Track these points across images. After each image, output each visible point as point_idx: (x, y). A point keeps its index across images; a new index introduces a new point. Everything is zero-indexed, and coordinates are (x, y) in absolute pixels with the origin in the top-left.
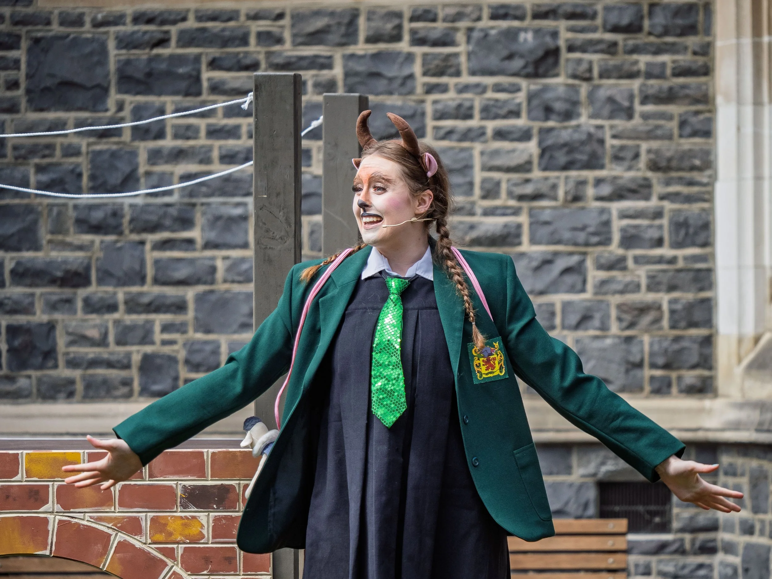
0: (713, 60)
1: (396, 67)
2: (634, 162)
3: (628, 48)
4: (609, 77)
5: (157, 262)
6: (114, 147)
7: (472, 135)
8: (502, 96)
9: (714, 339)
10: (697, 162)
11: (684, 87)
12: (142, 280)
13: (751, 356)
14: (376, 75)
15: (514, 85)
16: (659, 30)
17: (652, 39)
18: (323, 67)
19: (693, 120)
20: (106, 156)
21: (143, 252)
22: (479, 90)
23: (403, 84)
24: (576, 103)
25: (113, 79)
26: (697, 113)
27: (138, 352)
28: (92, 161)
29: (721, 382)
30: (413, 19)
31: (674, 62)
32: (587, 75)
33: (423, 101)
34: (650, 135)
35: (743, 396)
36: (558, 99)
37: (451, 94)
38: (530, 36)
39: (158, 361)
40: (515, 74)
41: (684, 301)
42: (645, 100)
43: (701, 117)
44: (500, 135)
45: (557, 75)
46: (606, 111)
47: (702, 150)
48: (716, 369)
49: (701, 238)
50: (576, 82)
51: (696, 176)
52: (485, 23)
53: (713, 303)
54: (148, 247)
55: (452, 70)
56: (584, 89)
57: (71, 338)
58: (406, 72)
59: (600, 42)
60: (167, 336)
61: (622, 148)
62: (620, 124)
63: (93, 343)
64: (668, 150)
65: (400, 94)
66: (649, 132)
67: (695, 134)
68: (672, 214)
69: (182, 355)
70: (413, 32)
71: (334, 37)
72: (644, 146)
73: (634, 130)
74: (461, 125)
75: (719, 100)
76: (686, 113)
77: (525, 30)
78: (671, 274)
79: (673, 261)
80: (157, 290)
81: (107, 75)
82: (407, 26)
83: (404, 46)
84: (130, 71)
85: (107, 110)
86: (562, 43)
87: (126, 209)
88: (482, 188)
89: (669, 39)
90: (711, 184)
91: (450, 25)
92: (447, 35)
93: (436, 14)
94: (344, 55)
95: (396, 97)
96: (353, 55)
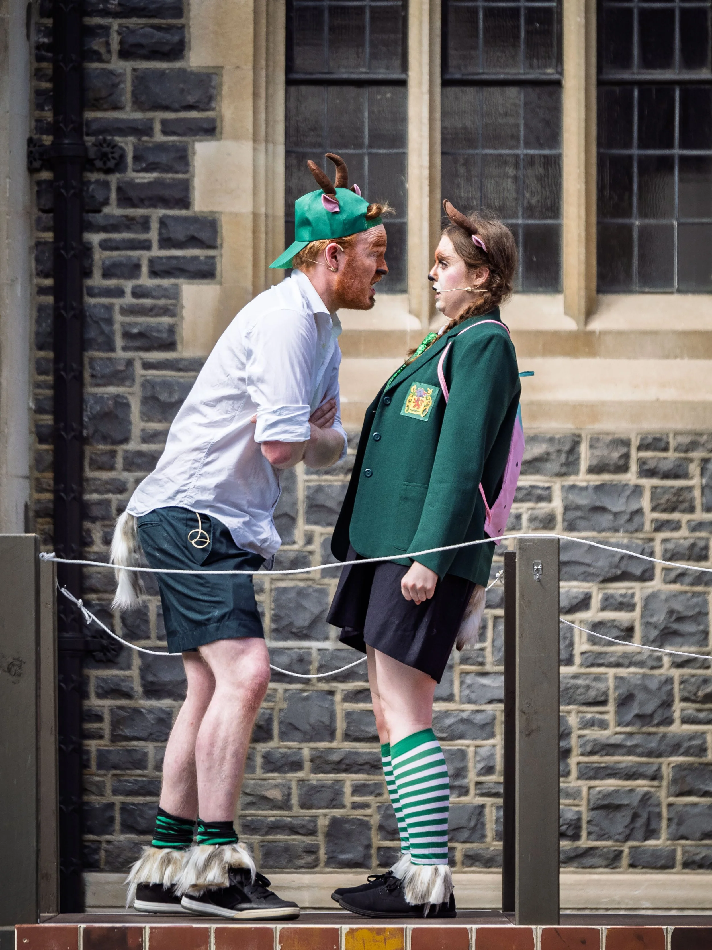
1: (623, 500)
5: (349, 714)
6: (302, 584)
7: (706, 578)
12: (331, 735)
14: (602, 509)
18: (540, 499)
20: (292, 595)
21: (332, 703)
23: (630, 520)
25: (302, 508)
27: (325, 815)
28: (276, 600)
30: (640, 448)
33: (651, 540)
37: (684, 532)
39: (348, 826)
54: (338, 697)
55: (686, 505)
57: (249, 799)
58: (634, 507)
60: (358, 799)
63: (274, 805)
65: (626, 531)
69: (376, 820)
70: (642, 462)
71: (553, 466)
74: (694, 567)
80: (348, 746)
81: (295, 504)
82: (634, 455)
83: (631, 477)
84: (321, 499)
85: (294, 543)
87: (314, 653)
91: (682, 455)
92: (679, 466)
93: (668, 443)
94: (563, 487)
95: (621, 534)
96: (573, 487)
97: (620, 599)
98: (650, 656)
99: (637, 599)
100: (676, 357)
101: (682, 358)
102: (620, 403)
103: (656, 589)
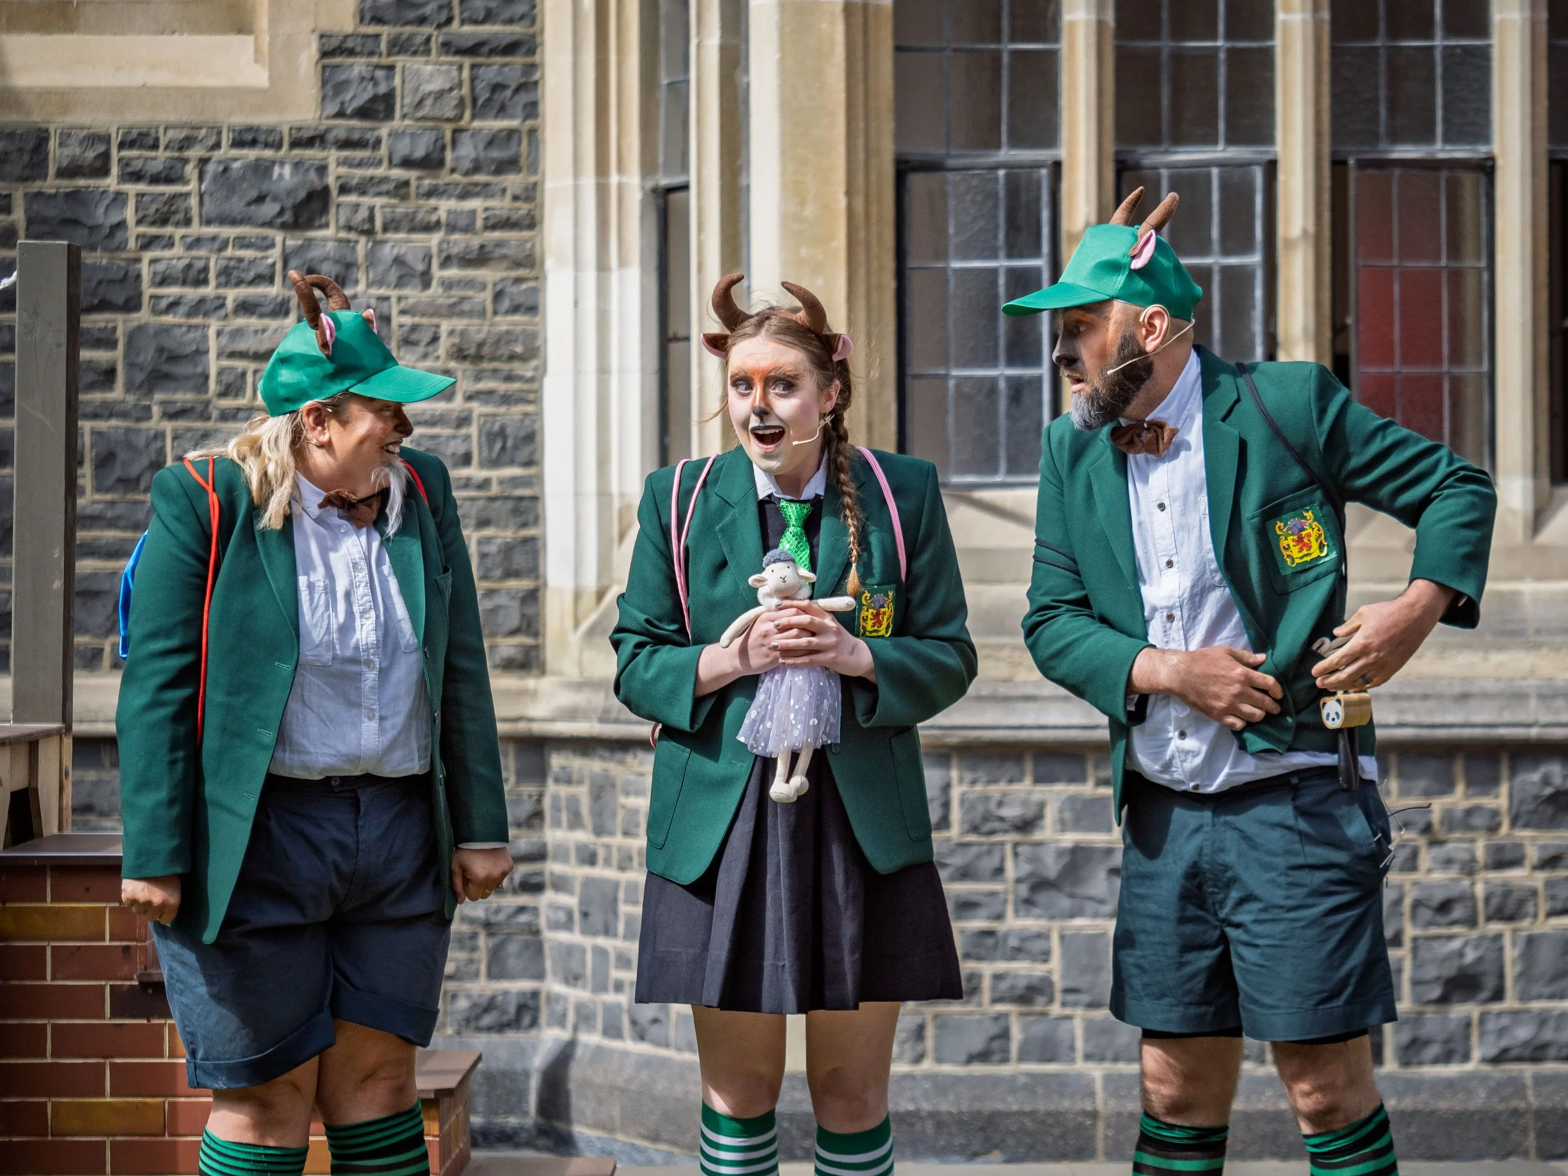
0: (542, 206)
1: (100, 211)
2: (431, 349)
3: (423, 190)
4: (397, 229)
7: (205, 307)
8: (248, 254)
9: (540, 594)
10: (519, 349)
11: (499, 244)
13: (593, 618)
15: (264, 238)
16: (467, 165)
17: (456, 177)
19: (514, 289)
22: (217, 245)
23: (110, 236)
24: (350, 266)
26: (518, 280)
29: (550, 654)
30: (122, 146)
31: (486, 209)
32: (366, 227)
33: (138, 260)
34: (452, 311)
35: (581, 673)
36: (326, 259)
37: (178, 250)
38: (287, 170)
40: (269, 224)
41: (499, 541)
42: (446, 262)
43: (524, 286)
44: (245, 307)
45: (326, 226)
46: (393, 276)
47: (524, 331)
48: (544, 635)
49: (523, 454)
50: (352, 236)
51: (518, 368)
52: (225, 151)
53: (540, 544)
55: (180, 216)
56: (362, 246)
58: (114, 218)
59: (384, 180)
61: (414, 328)
62: (413, 294)
64: (478, 332)
65: (105, 249)
66: (453, 305)
67: (515, 309)
68: (483, 419)
70: (124, 163)
71: (15, 169)
72: (445, 326)
73: (431, 303)
74: (191, 293)
75: (550, 263)
76: (503, 280)
77: (282, 164)
78: (481, 503)
79: (485, 484)
82: (116, 154)
83: (111, 183)
86: (331, 180)
88: (219, 382)
89: (480, 178)
90: (536, 379)
91: (176, 154)
92: (171, 168)
93: (157, 139)
94: (26, 194)
95: (98, 253)
96: (39, 194)
97: (97, 335)
98: (135, 406)
99: (120, 334)
100: (173, 33)
101: (182, 33)
102: (97, 89)
103: (143, 322)
